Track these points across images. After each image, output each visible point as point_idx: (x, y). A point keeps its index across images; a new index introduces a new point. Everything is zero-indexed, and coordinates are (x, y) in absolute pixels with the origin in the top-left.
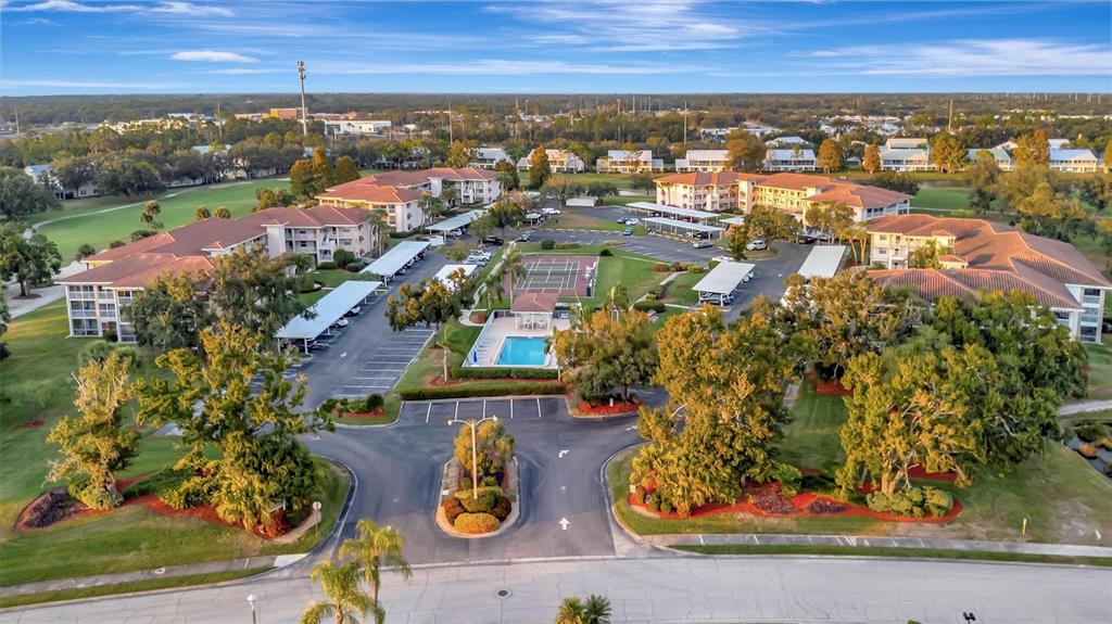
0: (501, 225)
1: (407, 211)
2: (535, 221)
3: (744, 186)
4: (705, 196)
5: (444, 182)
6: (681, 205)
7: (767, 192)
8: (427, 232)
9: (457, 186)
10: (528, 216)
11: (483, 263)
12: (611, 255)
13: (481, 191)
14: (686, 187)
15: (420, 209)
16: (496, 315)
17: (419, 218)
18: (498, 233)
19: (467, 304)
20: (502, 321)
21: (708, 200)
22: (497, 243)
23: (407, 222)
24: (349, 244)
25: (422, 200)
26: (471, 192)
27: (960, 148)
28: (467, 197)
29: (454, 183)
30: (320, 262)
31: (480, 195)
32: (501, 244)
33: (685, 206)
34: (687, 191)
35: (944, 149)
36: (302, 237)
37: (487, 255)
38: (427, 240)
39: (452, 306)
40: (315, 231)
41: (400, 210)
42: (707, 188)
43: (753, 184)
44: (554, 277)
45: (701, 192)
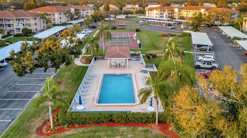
0: (95, 21)
1: (59, 16)
2: (107, 21)
3: (176, 10)
4: (163, 14)
5: (75, 10)
6: (155, 17)
7: (184, 12)
8: (67, 24)
9: (80, 11)
10: (105, 19)
11: (88, 34)
12: (139, 31)
13: (88, 13)
14: (157, 11)
15: (65, 15)
16: (95, 59)
17: (64, 19)
18: (94, 24)
19: (77, 54)
20: (99, 62)
21: (165, 15)
22: (94, 27)
23: (59, 20)
24: (30, 26)
25: (66, 12)
26: (84, 13)
27: (226, 3)
28: (83, 15)
29: (79, 10)
30: (16, 33)
31: (88, 14)
32: (95, 28)
33: (156, 17)
34: (157, 12)
35: (222, 3)
36: (8, 23)
37: (90, 31)
38: (67, 26)
39: (64, 57)
40: (13, 19)
41: (57, 16)
42: (163, 11)
43: (179, 9)
44: (119, 39)
45: (162, 12)
